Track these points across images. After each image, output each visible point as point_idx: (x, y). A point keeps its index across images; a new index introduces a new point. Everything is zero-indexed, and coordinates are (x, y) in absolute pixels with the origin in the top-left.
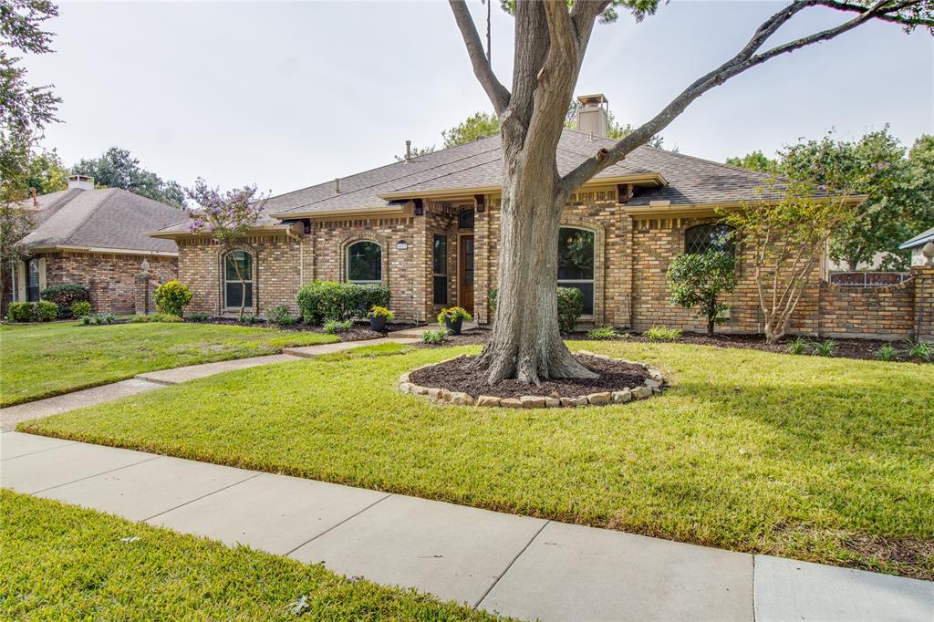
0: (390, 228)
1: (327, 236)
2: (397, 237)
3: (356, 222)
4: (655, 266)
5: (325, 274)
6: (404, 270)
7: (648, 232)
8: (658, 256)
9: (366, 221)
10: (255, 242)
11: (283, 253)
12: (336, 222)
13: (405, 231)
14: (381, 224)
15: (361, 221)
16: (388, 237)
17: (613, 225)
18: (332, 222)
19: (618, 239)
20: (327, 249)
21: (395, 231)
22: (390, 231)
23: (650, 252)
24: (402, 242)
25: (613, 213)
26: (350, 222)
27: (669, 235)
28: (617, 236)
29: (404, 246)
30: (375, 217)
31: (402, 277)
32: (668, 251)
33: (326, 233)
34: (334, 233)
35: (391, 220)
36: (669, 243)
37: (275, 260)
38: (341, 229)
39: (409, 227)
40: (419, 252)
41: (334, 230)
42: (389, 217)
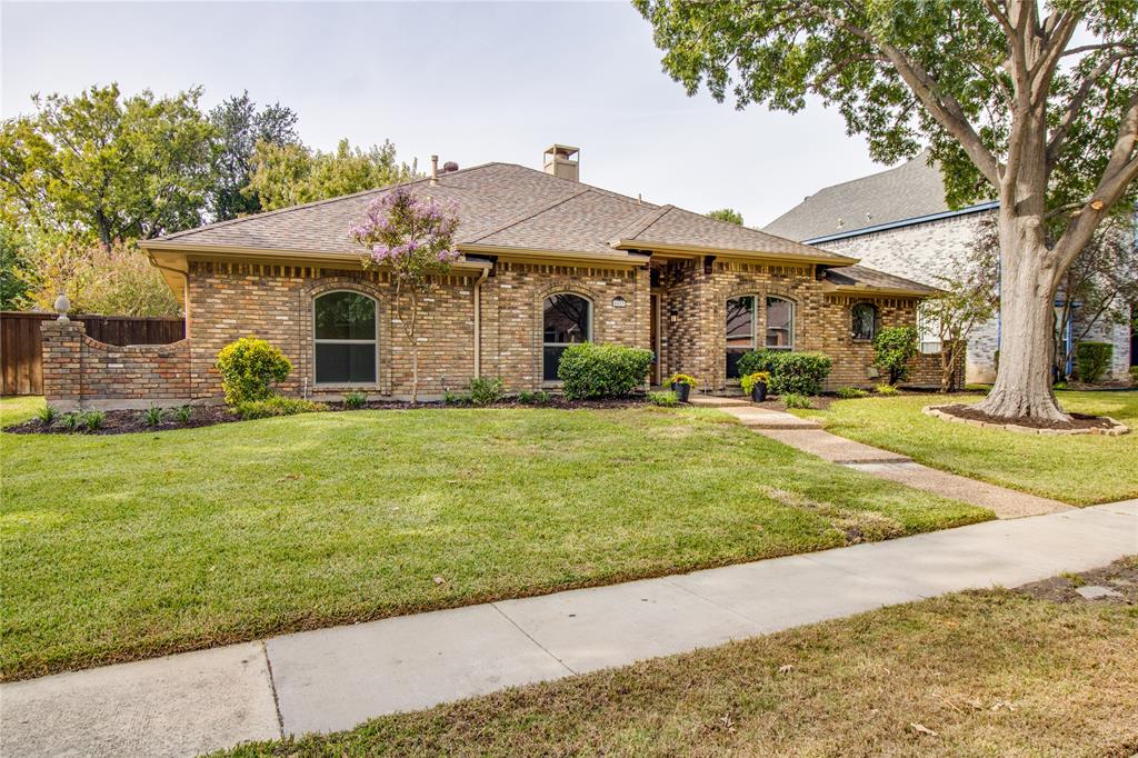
0: (604, 280)
1: (515, 283)
2: (613, 291)
3: (558, 268)
4: (834, 336)
5: (513, 333)
6: (620, 332)
7: (828, 307)
8: (835, 326)
9: (572, 269)
10: (385, 281)
11: (439, 302)
12: (529, 266)
13: (622, 285)
14: (593, 274)
15: (565, 268)
16: (601, 292)
17: (807, 298)
18: (523, 265)
19: (814, 311)
20: (514, 300)
21: (610, 284)
22: (604, 283)
23: (831, 323)
24: (619, 298)
25: (808, 288)
26: (551, 267)
27: (842, 310)
28: (812, 308)
29: (622, 303)
30: (585, 266)
31: (618, 339)
32: (842, 323)
33: (514, 279)
34: (527, 279)
35: (606, 272)
36: (842, 316)
37: (424, 309)
38: (537, 275)
39: (627, 282)
40: (643, 312)
41: (526, 275)
42: (603, 267)
